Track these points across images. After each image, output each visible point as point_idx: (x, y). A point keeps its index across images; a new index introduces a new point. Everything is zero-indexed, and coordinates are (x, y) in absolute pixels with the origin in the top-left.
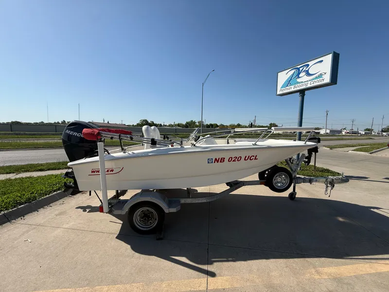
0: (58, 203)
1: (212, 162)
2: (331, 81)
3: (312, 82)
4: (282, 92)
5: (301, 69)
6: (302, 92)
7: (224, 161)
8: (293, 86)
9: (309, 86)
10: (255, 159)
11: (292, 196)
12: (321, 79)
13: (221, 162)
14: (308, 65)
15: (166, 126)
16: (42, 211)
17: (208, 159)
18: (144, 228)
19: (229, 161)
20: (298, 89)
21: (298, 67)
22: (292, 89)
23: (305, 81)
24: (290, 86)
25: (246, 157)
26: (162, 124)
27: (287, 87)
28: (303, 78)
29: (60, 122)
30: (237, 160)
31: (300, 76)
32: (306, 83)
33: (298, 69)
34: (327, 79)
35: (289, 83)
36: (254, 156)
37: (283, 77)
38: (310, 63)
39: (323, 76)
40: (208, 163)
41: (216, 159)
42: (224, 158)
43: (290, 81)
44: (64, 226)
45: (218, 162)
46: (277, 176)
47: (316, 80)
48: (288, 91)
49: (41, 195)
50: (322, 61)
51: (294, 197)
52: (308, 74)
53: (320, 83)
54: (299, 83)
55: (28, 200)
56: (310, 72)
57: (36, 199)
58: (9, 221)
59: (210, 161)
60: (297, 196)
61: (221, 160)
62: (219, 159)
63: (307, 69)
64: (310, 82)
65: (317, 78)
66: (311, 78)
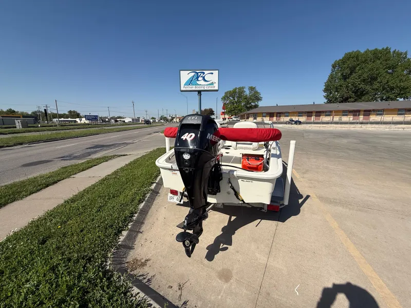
4: (186, 89)
8: (194, 86)
12: (213, 86)
20: (196, 89)
24: (192, 85)
27: (190, 86)
32: (203, 86)
33: (197, 73)
34: (216, 86)
35: (190, 82)
39: (214, 84)
48: (191, 89)
52: (204, 80)
53: (212, 89)
56: (206, 79)
63: (203, 76)
64: (206, 86)
65: (210, 84)
66: (207, 83)
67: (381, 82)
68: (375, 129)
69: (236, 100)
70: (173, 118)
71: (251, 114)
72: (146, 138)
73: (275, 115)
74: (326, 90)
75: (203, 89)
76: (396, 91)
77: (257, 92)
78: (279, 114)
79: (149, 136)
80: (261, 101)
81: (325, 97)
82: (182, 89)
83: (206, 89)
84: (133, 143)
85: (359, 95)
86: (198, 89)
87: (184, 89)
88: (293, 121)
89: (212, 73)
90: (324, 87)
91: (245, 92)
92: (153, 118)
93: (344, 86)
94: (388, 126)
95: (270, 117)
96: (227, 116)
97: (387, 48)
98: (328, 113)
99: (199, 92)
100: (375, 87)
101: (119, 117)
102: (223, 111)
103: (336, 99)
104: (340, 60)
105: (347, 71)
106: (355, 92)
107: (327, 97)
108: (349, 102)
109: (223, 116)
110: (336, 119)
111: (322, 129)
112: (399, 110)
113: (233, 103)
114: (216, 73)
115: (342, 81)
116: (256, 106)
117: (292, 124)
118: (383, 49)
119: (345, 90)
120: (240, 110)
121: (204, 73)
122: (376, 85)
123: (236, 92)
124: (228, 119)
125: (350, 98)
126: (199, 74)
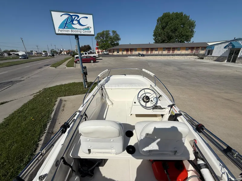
3: (84, 31)
8: (70, 30)
22: (70, 32)
23: (79, 29)
24: (67, 29)
27: (65, 29)
31: (73, 23)
33: (71, 16)
35: (65, 25)
38: (80, 16)
39: (90, 29)
53: (89, 33)
54: (75, 28)
56: (81, 23)
63: (78, 19)
64: (82, 30)
65: (86, 29)
66: (83, 27)
67: (179, 32)
68: (179, 59)
69: (105, 39)
70: (61, 52)
71: (116, 49)
72: (36, 72)
73: (129, 50)
74: (154, 35)
75: (79, 33)
76: (185, 37)
77: (117, 35)
78: (131, 50)
79: (40, 70)
80: (120, 41)
81: (154, 39)
82: (57, 32)
83: (82, 33)
84: (21, 81)
85: (169, 39)
86: (75, 33)
87: (60, 32)
88: (140, 54)
89: (87, 18)
90: (154, 33)
91: (110, 34)
92: (44, 51)
93: (163, 33)
94: (183, 57)
95: (127, 51)
96: (100, 51)
97: (182, 12)
98: (156, 49)
99: (77, 36)
100: (176, 35)
101: (13, 51)
102: (97, 47)
103: (159, 41)
104: (161, 17)
105: (164, 24)
106: (168, 37)
107: (155, 39)
108: (165, 43)
109: (97, 50)
110: (160, 52)
111: (155, 59)
112: (186, 48)
113: (103, 41)
114: (90, 17)
115: (162, 31)
116: (118, 44)
117: (140, 56)
118: (180, 13)
119: (163, 36)
120: (108, 47)
121: (78, 17)
122: (177, 34)
123: (104, 34)
124: (101, 52)
125: (166, 40)
126: (73, 17)
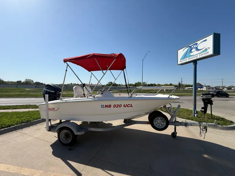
0: (40, 124)
1: (104, 107)
2: (214, 53)
3: (200, 55)
4: (181, 63)
5: (192, 47)
6: (195, 62)
7: (111, 107)
8: (188, 58)
9: (198, 57)
10: (131, 106)
11: (174, 134)
12: (206, 52)
13: (109, 107)
14: (197, 44)
15: (123, 85)
16: (31, 127)
17: (101, 105)
18: (65, 142)
19: (114, 107)
20: (191, 60)
21: (191, 45)
22: (188, 60)
23: (195, 55)
24: (186, 58)
25: (124, 105)
26: (121, 84)
27: (184, 59)
28: (194, 52)
29: (70, 84)
30: (119, 106)
31: (192, 51)
32: (196, 55)
33: (191, 47)
34: (211, 52)
35: (185, 56)
36: (130, 105)
37: (181, 53)
38: (198, 42)
39: (208, 50)
40: (102, 107)
41: (106, 105)
42: (111, 105)
43: (186, 55)
44: (35, 136)
45: (107, 107)
46: (157, 119)
47: (203, 53)
48: (185, 62)
49: (34, 119)
50: (206, 40)
51: (175, 135)
52: (197, 49)
53: (206, 55)
54: (192, 56)
55: (27, 121)
56: (199, 48)
57: (31, 121)
58: (16, 130)
59: (102, 106)
60: (177, 135)
61: (109, 106)
62: (108, 105)
63: (196, 47)
64: (199, 55)
66: (199, 52)
82: (179, 63)
114: (210, 38)
